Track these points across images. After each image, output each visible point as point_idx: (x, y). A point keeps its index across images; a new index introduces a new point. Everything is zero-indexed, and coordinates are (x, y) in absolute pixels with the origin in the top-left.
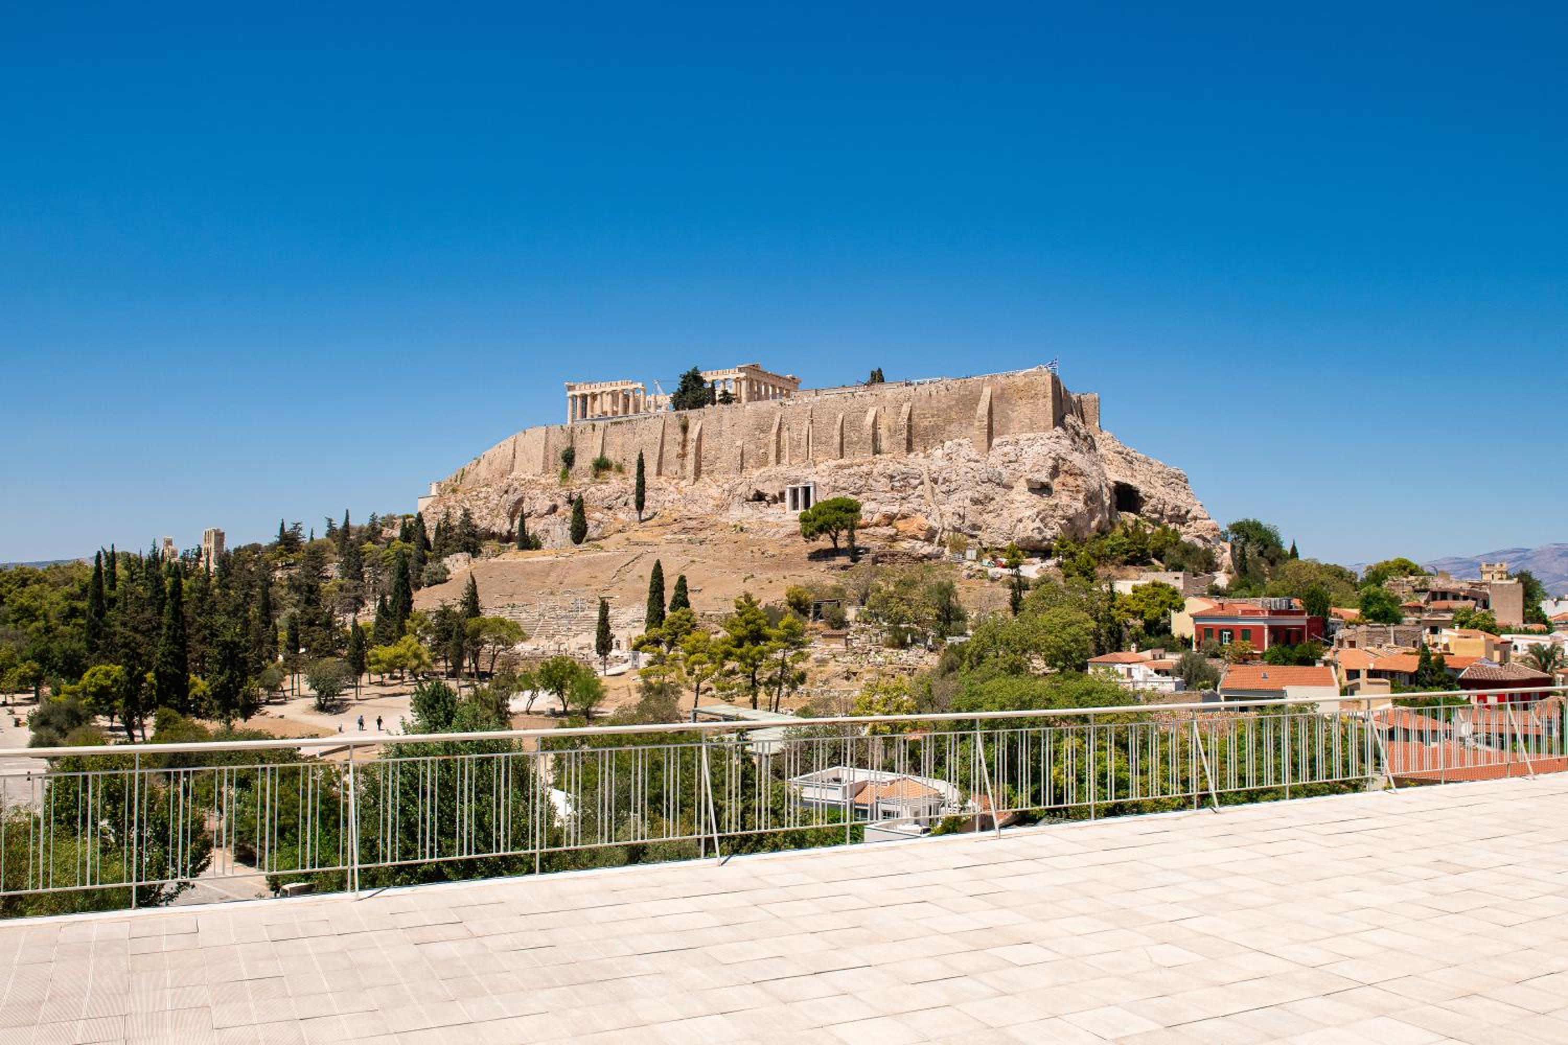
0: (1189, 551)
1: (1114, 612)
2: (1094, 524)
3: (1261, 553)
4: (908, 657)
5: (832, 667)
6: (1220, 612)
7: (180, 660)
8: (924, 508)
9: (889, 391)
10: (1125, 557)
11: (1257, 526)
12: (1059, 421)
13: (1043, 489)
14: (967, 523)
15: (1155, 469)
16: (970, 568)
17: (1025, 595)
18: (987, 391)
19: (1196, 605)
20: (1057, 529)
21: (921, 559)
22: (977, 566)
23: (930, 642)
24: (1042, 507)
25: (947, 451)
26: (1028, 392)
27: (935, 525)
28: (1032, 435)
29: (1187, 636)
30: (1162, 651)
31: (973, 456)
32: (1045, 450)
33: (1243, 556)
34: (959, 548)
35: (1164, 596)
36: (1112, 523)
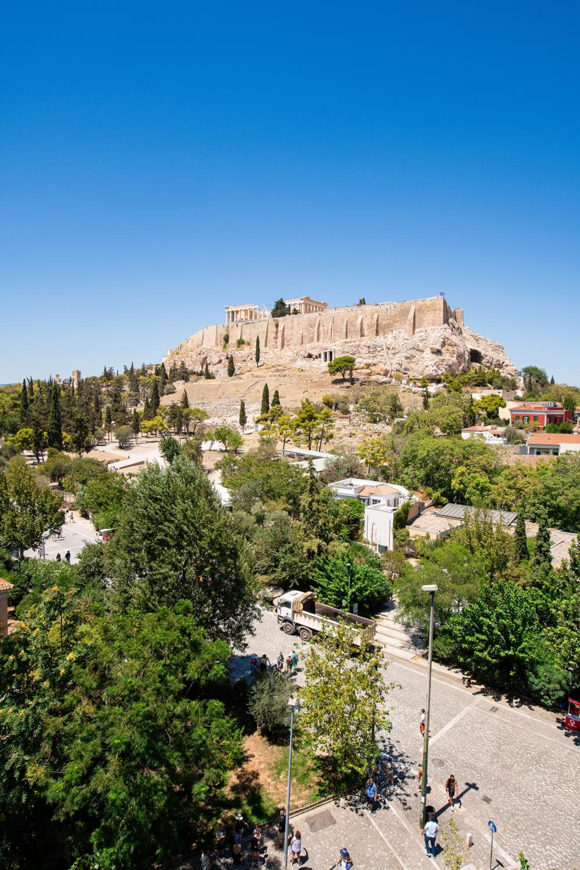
0: (504, 380)
1: (473, 407)
2: (461, 368)
3: (537, 381)
4: (378, 427)
5: (343, 432)
6: (523, 408)
7: (58, 427)
8: (383, 361)
9: (368, 308)
10: (475, 383)
11: (536, 369)
12: (446, 321)
13: (438, 352)
14: (403, 367)
15: (489, 343)
16: (404, 388)
17: (430, 400)
18: (413, 308)
19: (511, 405)
20: (444, 370)
21: (382, 383)
22: (407, 387)
23: (387, 421)
24: (437, 360)
25: (394, 335)
26: (432, 308)
27: (388, 368)
28: (433, 328)
29: (507, 419)
30: (495, 426)
31: (406, 337)
32: (440, 334)
33: (530, 383)
34: (399, 379)
35: (497, 400)
36: (469, 368)
